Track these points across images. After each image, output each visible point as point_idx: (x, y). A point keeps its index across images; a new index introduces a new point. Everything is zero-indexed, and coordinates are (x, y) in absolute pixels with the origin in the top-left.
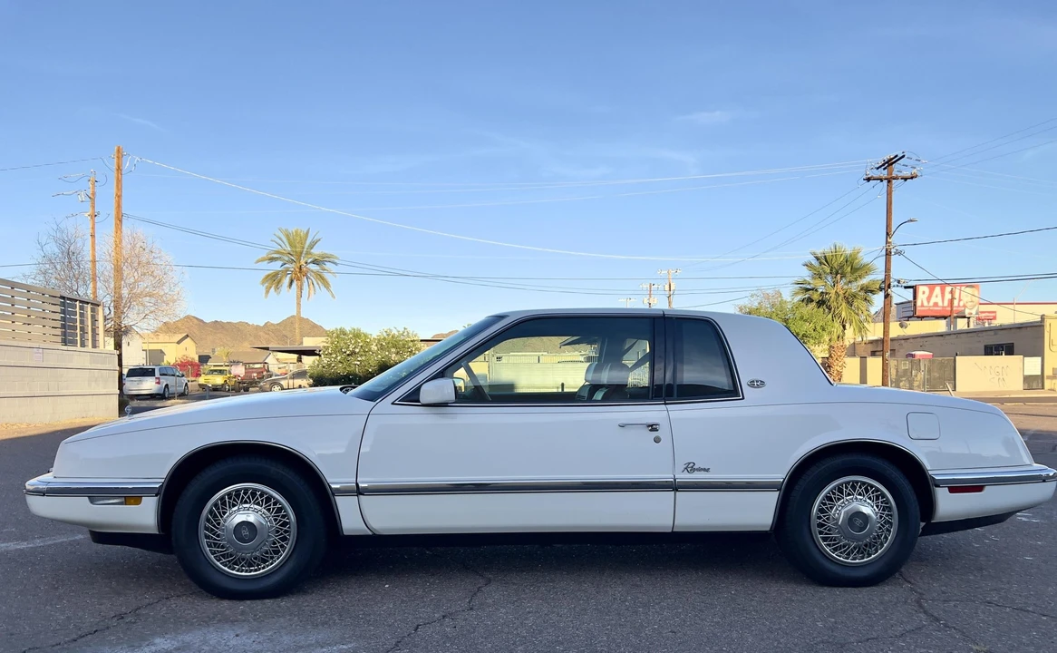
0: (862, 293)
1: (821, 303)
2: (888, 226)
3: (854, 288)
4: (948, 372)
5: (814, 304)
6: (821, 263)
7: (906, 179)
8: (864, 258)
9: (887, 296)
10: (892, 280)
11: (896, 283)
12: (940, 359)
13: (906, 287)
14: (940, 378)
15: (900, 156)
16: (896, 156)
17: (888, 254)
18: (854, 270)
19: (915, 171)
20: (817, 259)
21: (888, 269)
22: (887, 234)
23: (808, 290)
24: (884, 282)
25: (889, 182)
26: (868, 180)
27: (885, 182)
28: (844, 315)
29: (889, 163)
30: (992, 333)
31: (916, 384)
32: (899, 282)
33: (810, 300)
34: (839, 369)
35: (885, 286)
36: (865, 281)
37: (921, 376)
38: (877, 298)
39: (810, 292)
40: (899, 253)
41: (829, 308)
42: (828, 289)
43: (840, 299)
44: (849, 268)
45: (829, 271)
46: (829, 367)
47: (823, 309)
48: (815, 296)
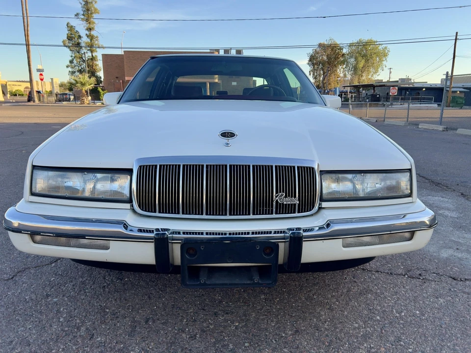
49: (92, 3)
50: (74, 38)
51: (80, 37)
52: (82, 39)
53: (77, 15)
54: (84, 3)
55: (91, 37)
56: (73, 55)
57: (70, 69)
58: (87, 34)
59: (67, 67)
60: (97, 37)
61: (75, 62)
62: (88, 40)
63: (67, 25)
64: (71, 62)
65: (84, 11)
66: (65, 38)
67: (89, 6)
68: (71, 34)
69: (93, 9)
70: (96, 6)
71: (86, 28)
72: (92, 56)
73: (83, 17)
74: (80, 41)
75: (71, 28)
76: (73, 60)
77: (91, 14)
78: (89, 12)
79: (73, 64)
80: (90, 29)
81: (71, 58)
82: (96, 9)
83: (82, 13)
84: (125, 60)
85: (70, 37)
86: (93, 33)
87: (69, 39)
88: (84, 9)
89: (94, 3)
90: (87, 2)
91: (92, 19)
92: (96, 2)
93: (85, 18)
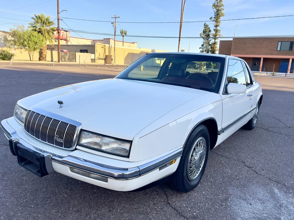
0: (52, 30)
1: (39, 32)
2: (58, 11)
3: (48, 28)
4: (74, 57)
5: (36, 32)
6: (38, 19)
8: (51, 20)
9: (58, 33)
10: (60, 28)
11: (61, 29)
12: (72, 53)
13: (64, 31)
14: (72, 58)
17: (58, 19)
18: (49, 23)
20: (36, 17)
21: (58, 24)
22: (58, 13)
23: (34, 27)
24: (58, 28)
28: (47, 37)
30: (82, 46)
31: (66, 59)
32: (62, 29)
33: (36, 30)
34: (45, 54)
35: (58, 30)
36: (51, 27)
37: (67, 57)
38: (55, 33)
39: (35, 28)
40: (61, 20)
41: (42, 34)
42: (41, 28)
43: (46, 31)
44: (47, 22)
45: (40, 22)
46: (42, 53)
47: (40, 34)
48: (37, 29)
49: (221, 10)
50: (207, 32)
51: (210, 31)
52: (211, 32)
53: (211, 18)
54: (216, 11)
55: (216, 31)
56: (204, 42)
57: (201, 50)
58: (214, 29)
59: (200, 48)
60: (220, 30)
61: (204, 45)
62: (215, 33)
63: (204, 25)
64: (203, 45)
65: (215, 16)
66: (202, 32)
67: (219, 12)
68: (206, 30)
69: (221, 14)
70: (223, 12)
71: (214, 25)
72: (215, 42)
73: (214, 19)
74: (210, 33)
75: (206, 26)
76: (204, 44)
77: (219, 17)
78: (218, 16)
79: (203, 47)
80: (217, 26)
81: (203, 43)
82: (222, 14)
83: (214, 17)
84: (233, 44)
85: (205, 31)
86: (218, 28)
87: (204, 33)
88: (216, 14)
89: (222, 10)
90: (218, 10)
91: (219, 20)
92: (223, 10)
93: (215, 20)
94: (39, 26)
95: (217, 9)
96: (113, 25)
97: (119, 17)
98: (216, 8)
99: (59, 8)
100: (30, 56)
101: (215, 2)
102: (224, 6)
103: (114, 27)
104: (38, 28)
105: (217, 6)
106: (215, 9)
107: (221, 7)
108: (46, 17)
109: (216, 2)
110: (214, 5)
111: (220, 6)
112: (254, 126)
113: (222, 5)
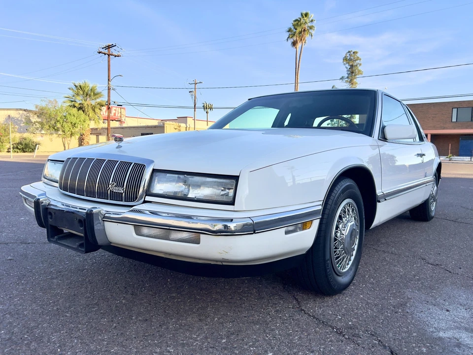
0: (99, 106)
1: (80, 109)
2: (109, 76)
3: (93, 103)
5: (76, 108)
6: (78, 89)
7: (115, 56)
8: (98, 90)
9: (109, 108)
10: (111, 101)
11: (113, 103)
13: (118, 105)
15: (114, 45)
16: (112, 45)
17: (109, 89)
18: (95, 94)
19: (119, 53)
20: (75, 86)
21: (109, 96)
22: (109, 80)
23: (72, 101)
24: (107, 102)
25: (109, 56)
26: (100, 53)
27: (107, 55)
28: (91, 115)
29: (109, 47)
30: (145, 128)
32: (115, 103)
33: (74, 106)
34: (88, 141)
35: (108, 104)
36: (98, 100)
38: (104, 109)
39: (73, 103)
40: (114, 89)
41: (83, 111)
42: (83, 102)
43: (89, 107)
44: (92, 94)
45: (82, 93)
46: (83, 139)
47: (81, 111)
48: (77, 105)
49: (356, 65)
53: (342, 78)
54: (349, 67)
65: (349, 74)
67: (354, 68)
69: (357, 71)
70: (360, 68)
73: (347, 79)
77: (355, 75)
78: (353, 74)
79: (333, 122)
82: (359, 71)
83: (347, 76)
88: (349, 72)
89: (358, 66)
90: (352, 66)
91: (355, 80)
92: (360, 65)
93: (349, 80)
94: (79, 100)
95: (351, 64)
96: (192, 95)
97: (200, 82)
98: (348, 63)
99: (111, 72)
100: (64, 145)
101: (346, 55)
102: (360, 59)
103: (194, 97)
104: (79, 102)
105: (350, 60)
106: (347, 65)
107: (357, 62)
108: (91, 86)
109: (348, 54)
110: (345, 59)
111: (355, 61)
112: (433, 214)
113: (358, 59)
